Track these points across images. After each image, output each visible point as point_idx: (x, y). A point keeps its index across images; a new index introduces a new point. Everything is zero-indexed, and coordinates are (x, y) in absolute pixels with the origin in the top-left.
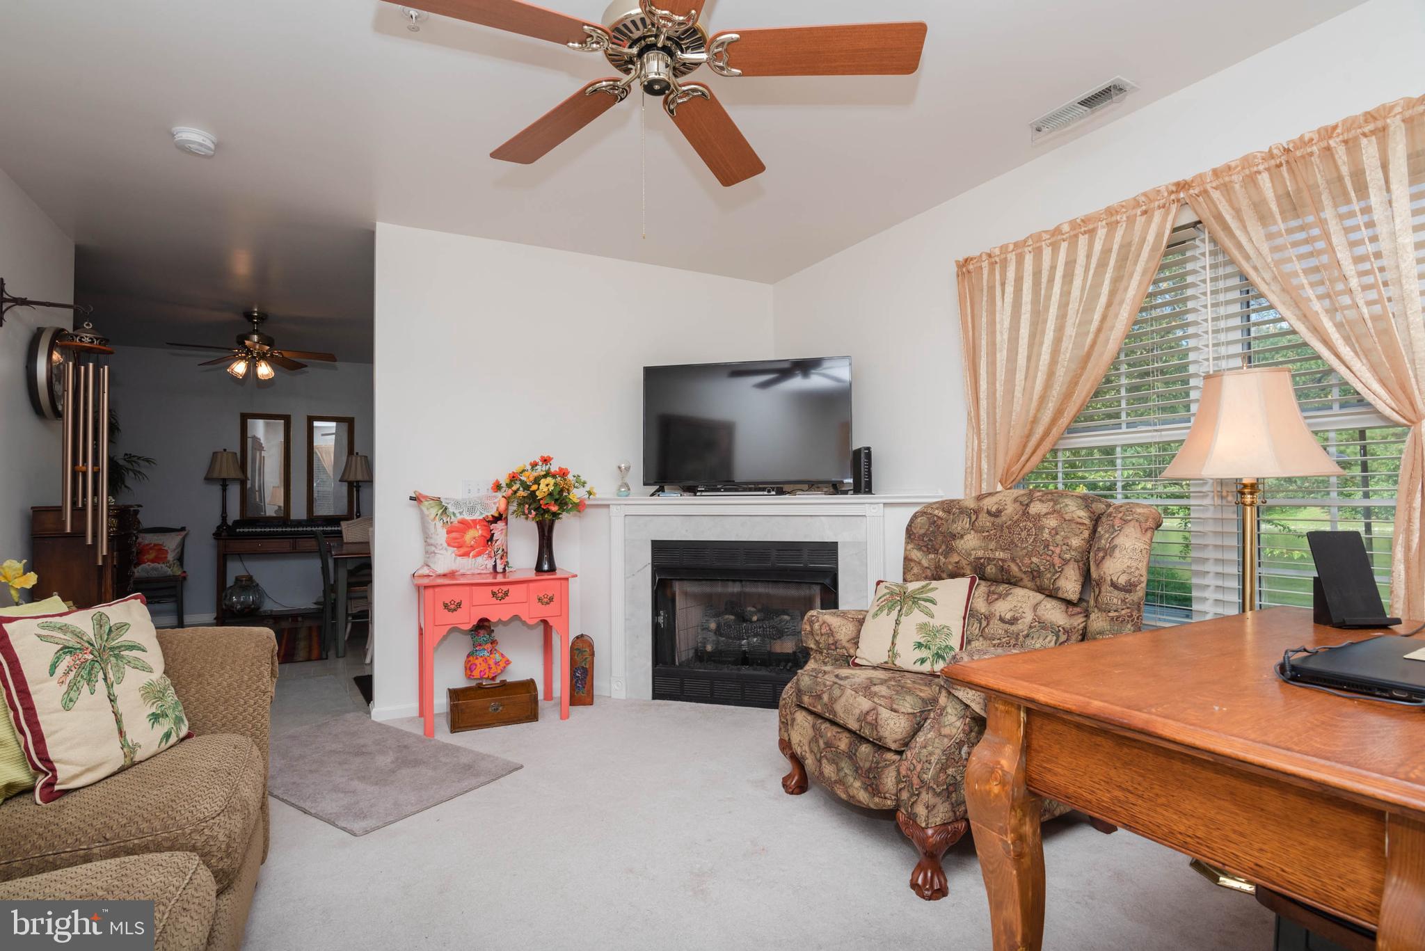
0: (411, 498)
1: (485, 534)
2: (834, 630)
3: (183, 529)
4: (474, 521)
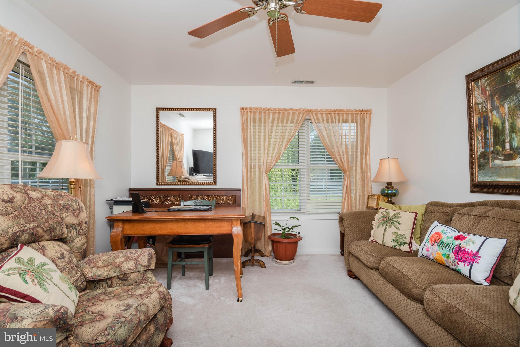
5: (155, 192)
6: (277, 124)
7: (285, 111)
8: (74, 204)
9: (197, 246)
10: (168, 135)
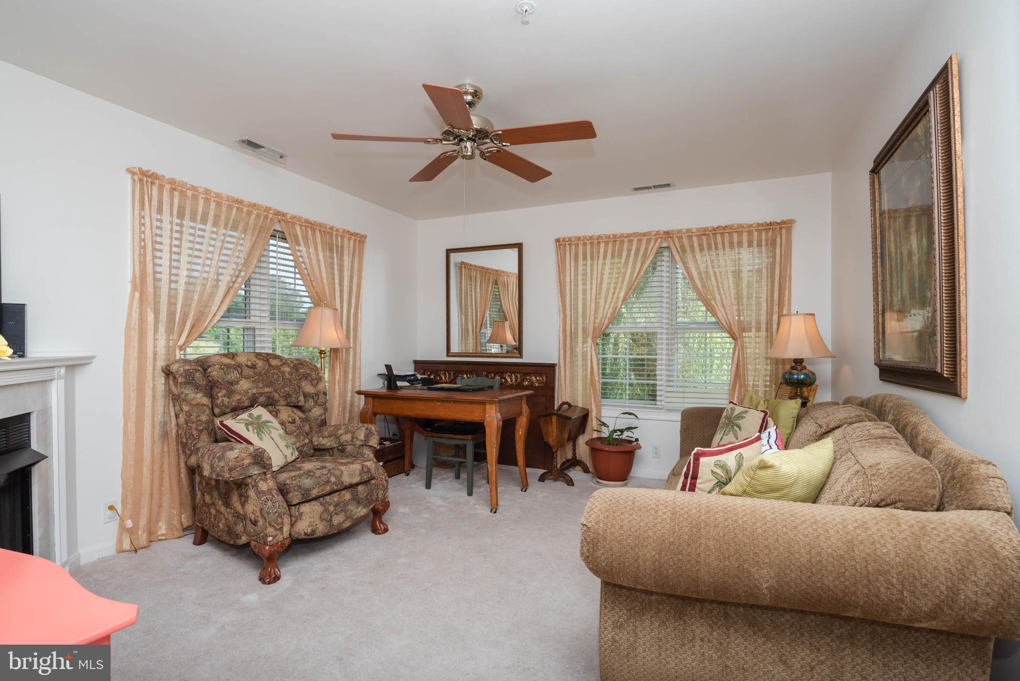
5: (443, 367)
6: (612, 259)
7: (626, 237)
8: (314, 373)
9: (457, 437)
10: (489, 279)
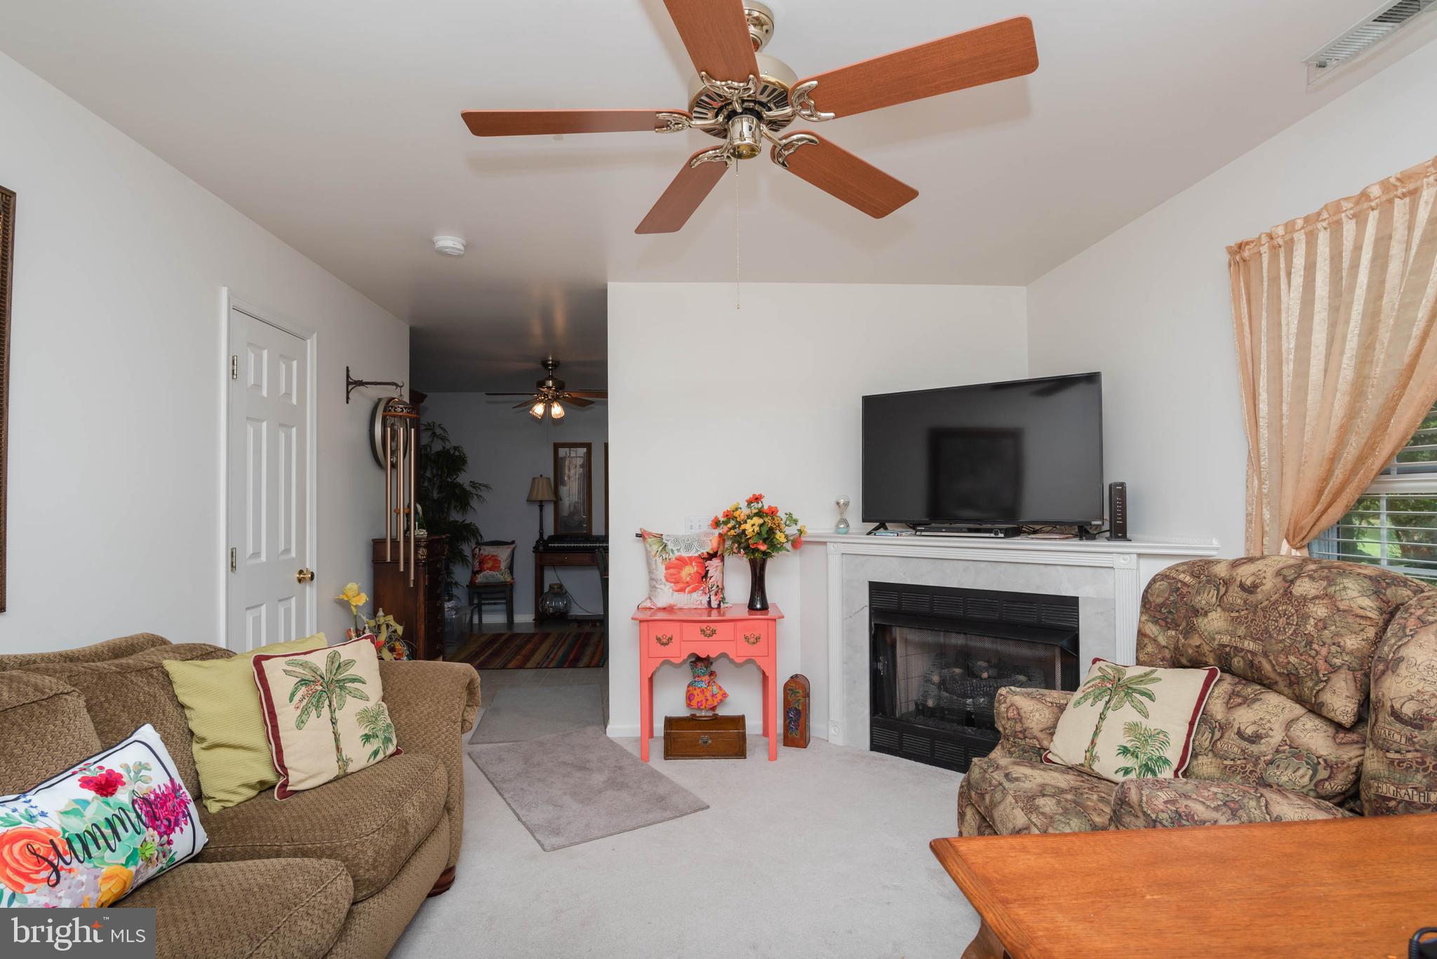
0: (637, 535)
1: (700, 571)
2: (1023, 715)
3: (513, 542)
4: (690, 558)
